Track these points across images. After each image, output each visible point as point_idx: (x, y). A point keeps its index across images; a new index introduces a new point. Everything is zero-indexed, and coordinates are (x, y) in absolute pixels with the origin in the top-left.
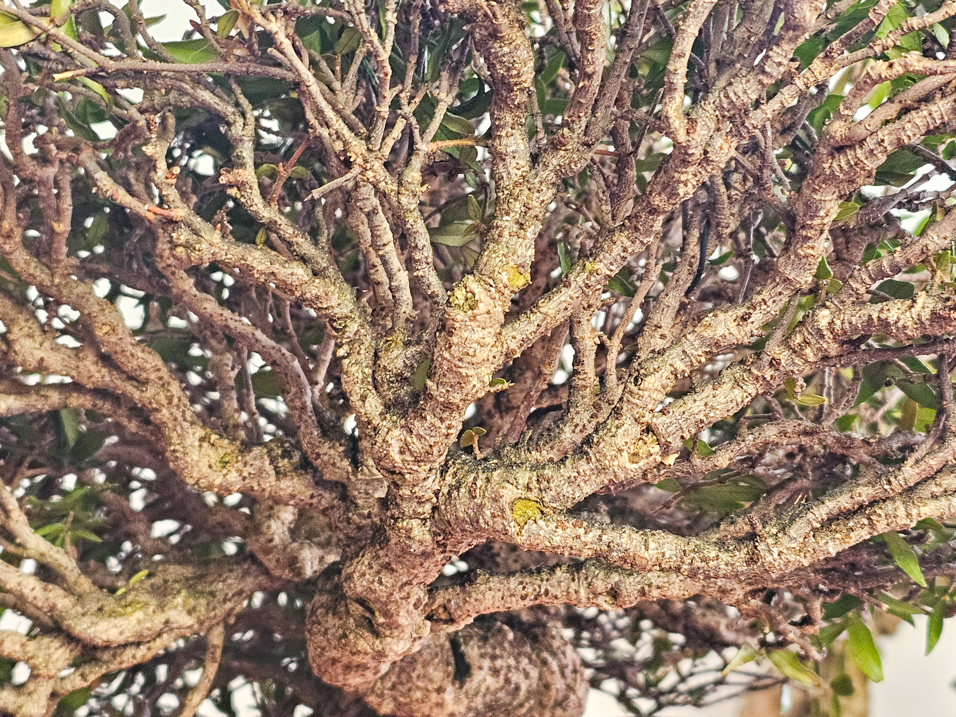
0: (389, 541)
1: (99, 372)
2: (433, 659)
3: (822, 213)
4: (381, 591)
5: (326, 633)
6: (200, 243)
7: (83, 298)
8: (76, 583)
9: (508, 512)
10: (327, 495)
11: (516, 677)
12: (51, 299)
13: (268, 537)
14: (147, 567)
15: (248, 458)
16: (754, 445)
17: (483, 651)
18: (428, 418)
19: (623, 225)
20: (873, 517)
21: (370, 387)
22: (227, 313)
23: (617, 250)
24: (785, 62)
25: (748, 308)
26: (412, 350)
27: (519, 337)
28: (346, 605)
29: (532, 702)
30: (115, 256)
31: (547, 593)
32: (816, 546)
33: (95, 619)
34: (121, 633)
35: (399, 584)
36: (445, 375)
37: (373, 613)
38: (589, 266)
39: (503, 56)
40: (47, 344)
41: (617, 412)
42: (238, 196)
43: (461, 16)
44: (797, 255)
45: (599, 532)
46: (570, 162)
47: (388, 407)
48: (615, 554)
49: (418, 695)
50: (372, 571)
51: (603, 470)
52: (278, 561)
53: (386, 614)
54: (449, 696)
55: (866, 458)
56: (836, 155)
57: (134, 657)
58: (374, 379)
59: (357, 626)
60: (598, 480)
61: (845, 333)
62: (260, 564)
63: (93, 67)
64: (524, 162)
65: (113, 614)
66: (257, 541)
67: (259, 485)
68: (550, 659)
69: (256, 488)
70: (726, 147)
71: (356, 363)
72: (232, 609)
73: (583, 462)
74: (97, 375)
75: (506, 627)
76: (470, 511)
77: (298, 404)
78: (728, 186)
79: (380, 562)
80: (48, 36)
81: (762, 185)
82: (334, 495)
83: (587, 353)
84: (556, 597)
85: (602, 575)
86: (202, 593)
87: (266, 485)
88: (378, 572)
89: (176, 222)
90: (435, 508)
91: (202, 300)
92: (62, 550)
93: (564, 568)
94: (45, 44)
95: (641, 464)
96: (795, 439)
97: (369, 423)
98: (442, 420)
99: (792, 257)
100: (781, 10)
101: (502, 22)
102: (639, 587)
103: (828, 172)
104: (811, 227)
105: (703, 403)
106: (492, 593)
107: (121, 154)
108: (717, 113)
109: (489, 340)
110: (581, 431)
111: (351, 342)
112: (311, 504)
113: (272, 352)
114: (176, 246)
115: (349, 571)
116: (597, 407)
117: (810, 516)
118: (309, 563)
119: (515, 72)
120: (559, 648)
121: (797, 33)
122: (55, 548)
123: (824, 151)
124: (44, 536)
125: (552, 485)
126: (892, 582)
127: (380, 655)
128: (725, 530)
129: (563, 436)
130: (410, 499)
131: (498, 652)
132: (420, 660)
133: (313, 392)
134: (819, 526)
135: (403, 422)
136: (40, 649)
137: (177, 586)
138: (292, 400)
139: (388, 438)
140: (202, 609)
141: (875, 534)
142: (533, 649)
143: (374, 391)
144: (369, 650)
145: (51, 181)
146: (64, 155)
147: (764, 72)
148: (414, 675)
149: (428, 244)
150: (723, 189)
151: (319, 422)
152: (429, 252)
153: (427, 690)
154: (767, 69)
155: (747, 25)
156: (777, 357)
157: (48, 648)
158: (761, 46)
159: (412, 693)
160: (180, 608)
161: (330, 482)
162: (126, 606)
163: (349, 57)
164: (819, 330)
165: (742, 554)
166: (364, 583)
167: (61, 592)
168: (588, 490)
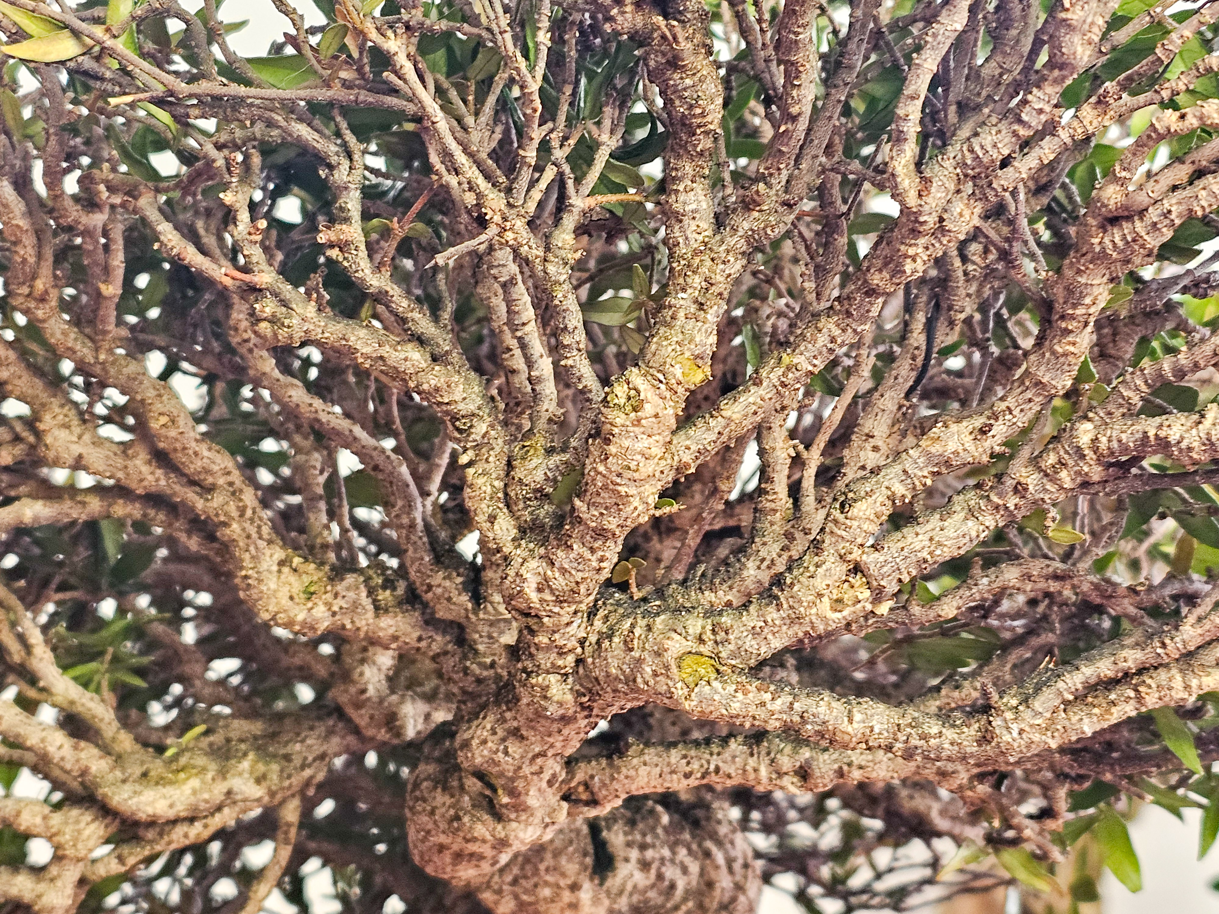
0: (518, 700)
1: (152, 473)
2: (566, 848)
3: (1088, 301)
4: (507, 764)
5: (432, 813)
6: (290, 317)
7: (135, 379)
8: (114, 739)
9: (674, 669)
10: (439, 638)
11: (671, 872)
12: (94, 380)
13: (359, 686)
14: (204, 722)
15: (340, 587)
16: (989, 591)
17: (630, 838)
18: (575, 547)
19: (831, 308)
20: (1141, 689)
21: (501, 505)
22: (318, 403)
23: (822, 340)
24: (1047, 108)
25: (989, 418)
26: (556, 459)
27: (694, 448)
28: (460, 779)
29: (690, 904)
30: (176, 325)
31: (717, 770)
32: (1067, 723)
33: (138, 787)
34: (171, 806)
35: (530, 755)
36: (598, 494)
37: (494, 790)
38: (786, 359)
39: (685, 89)
40: (87, 437)
41: (816, 546)
42: (340, 259)
43: (631, 38)
44: (1053, 353)
45: (790, 698)
46: (766, 227)
47: (523, 531)
48: (809, 727)
49: (547, 892)
50: (495, 738)
51: (798, 619)
52: (372, 717)
53: (513, 793)
54: (586, 894)
55: (1132, 610)
56: (1109, 228)
57: (186, 836)
58: (506, 494)
59: (474, 806)
60: (790, 632)
61: (1112, 453)
62: (349, 721)
63: (159, 90)
64: (706, 224)
65: (161, 781)
66: (346, 691)
67: (353, 622)
68: (714, 849)
69: (349, 626)
70: (967, 213)
71: (484, 474)
72: (312, 777)
73: (772, 609)
74: (150, 478)
75: (659, 808)
76: (625, 667)
77: (405, 520)
78: (964, 259)
79: (506, 726)
80: (103, 49)
81: (1011, 262)
82: (448, 638)
83: (778, 468)
84: (729, 776)
85: (788, 749)
86: (274, 756)
87: (361, 623)
88: (504, 740)
89: (260, 290)
90: (579, 661)
91: (286, 386)
92: (96, 697)
93: (740, 739)
94: (98, 59)
95: (846, 613)
96: (1042, 585)
97: (499, 550)
98: (592, 550)
99: (1047, 355)
100: (1044, 43)
101: (685, 46)
102: (836, 766)
103: (1098, 249)
104: (1073, 317)
105: (927, 536)
106: (648, 768)
107: (190, 199)
108: (958, 170)
109: (657, 451)
110: (769, 567)
111: (477, 447)
112: (418, 649)
113: (374, 454)
114: (259, 320)
115: (466, 736)
116: (789, 536)
117: (1060, 685)
118: (412, 721)
119: (698, 111)
120: (726, 836)
121: (1065, 73)
122: (88, 695)
123: (1094, 222)
124: (76, 679)
125: (731, 637)
126: (1159, 766)
127: (502, 844)
128: (948, 696)
129: (745, 573)
130: (548, 648)
131: (649, 839)
132: (550, 848)
133: (424, 506)
134: (1071, 698)
135: (542, 551)
136: (66, 823)
137: (243, 746)
138: (397, 516)
139: (523, 571)
140: (274, 777)
141: (1143, 709)
142: (693, 836)
143: (505, 510)
144: (489, 837)
145: (99, 230)
146: (117, 200)
147: (1020, 121)
148: (542, 867)
149: (580, 325)
150: (957, 263)
151: (431, 543)
152: (581, 336)
153: (558, 887)
154: (1024, 117)
155: (999, 58)
156: (1023, 480)
157: (77, 822)
158: (1016, 87)
159: (539, 889)
160: (246, 775)
161: (444, 621)
162: (178, 771)
163: (485, 85)
164: (1079, 449)
165: (972, 731)
166: (486, 752)
167: (95, 751)
168: (777, 644)
